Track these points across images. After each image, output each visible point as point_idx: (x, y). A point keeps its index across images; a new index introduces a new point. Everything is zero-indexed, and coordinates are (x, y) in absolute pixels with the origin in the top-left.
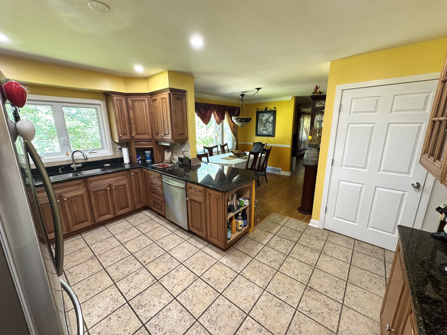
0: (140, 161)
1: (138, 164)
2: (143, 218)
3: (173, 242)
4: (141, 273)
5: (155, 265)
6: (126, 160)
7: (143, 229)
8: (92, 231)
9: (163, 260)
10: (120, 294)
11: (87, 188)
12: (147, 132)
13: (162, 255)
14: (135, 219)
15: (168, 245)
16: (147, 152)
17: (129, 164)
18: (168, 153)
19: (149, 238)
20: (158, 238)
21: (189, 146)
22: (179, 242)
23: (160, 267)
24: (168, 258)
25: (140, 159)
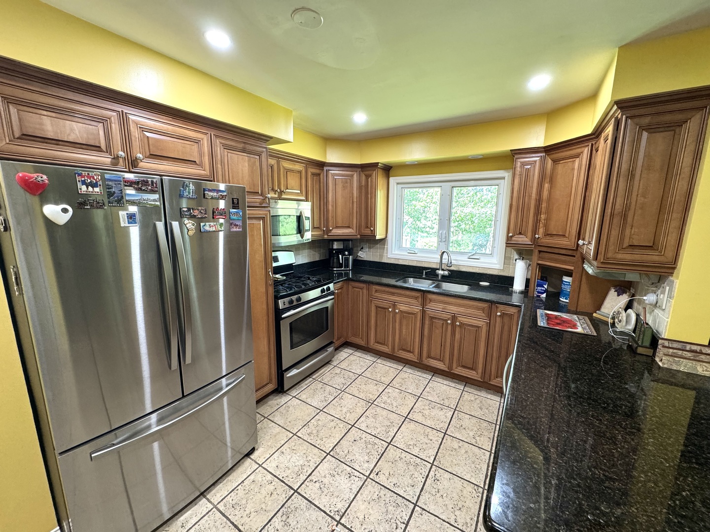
0: (544, 295)
1: (537, 300)
2: (487, 409)
3: (450, 507)
4: (353, 481)
5: (375, 497)
6: (518, 285)
7: (458, 426)
8: (416, 372)
9: (390, 508)
10: (309, 472)
11: (423, 308)
12: (568, 232)
13: (404, 498)
14: (476, 399)
15: (438, 495)
16: (566, 279)
17: (521, 292)
18: (618, 295)
19: (439, 448)
20: (448, 465)
21: (670, 291)
22: (459, 520)
23: (371, 511)
24: (399, 517)
25: (546, 291)
